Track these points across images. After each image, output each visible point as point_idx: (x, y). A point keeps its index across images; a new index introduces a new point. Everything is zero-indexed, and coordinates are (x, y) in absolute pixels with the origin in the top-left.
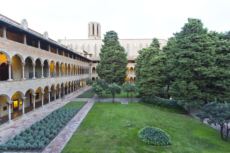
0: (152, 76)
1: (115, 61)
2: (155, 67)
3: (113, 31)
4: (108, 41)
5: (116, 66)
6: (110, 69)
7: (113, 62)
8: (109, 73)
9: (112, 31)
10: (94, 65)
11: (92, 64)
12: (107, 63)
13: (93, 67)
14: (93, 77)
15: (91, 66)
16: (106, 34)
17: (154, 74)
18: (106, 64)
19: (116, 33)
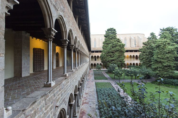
0: (167, 61)
1: (118, 51)
2: (170, 55)
3: (113, 28)
4: (110, 36)
5: (118, 54)
6: (113, 57)
7: (116, 51)
8: (113, 60)
9: (112, 28)
10: (92, 54)
12: (111, 53)
13: (92, 55)
14: (91, 63)
15: (90, 55)
16: (107, 30)
19: (115, 30)
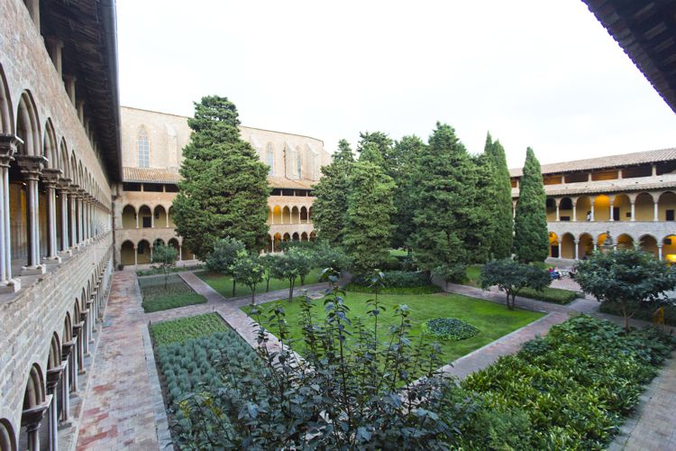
0: (376, 225)
1: (244, 189)
2: (381, 206)
3: (225, 100)
4: (216, 127)
5: (248, 201)
6: (227, 212)
7: (238, 190)
8: (228, 224)
9: (221, 97)
10: (128, 198)
11: (121, 192)
12: (219, 194)
13: (126, 203)
15: (117, 202)
16: (200, 102)
17: (380, 222)
18: (215, 195)
19: (232, 107)
